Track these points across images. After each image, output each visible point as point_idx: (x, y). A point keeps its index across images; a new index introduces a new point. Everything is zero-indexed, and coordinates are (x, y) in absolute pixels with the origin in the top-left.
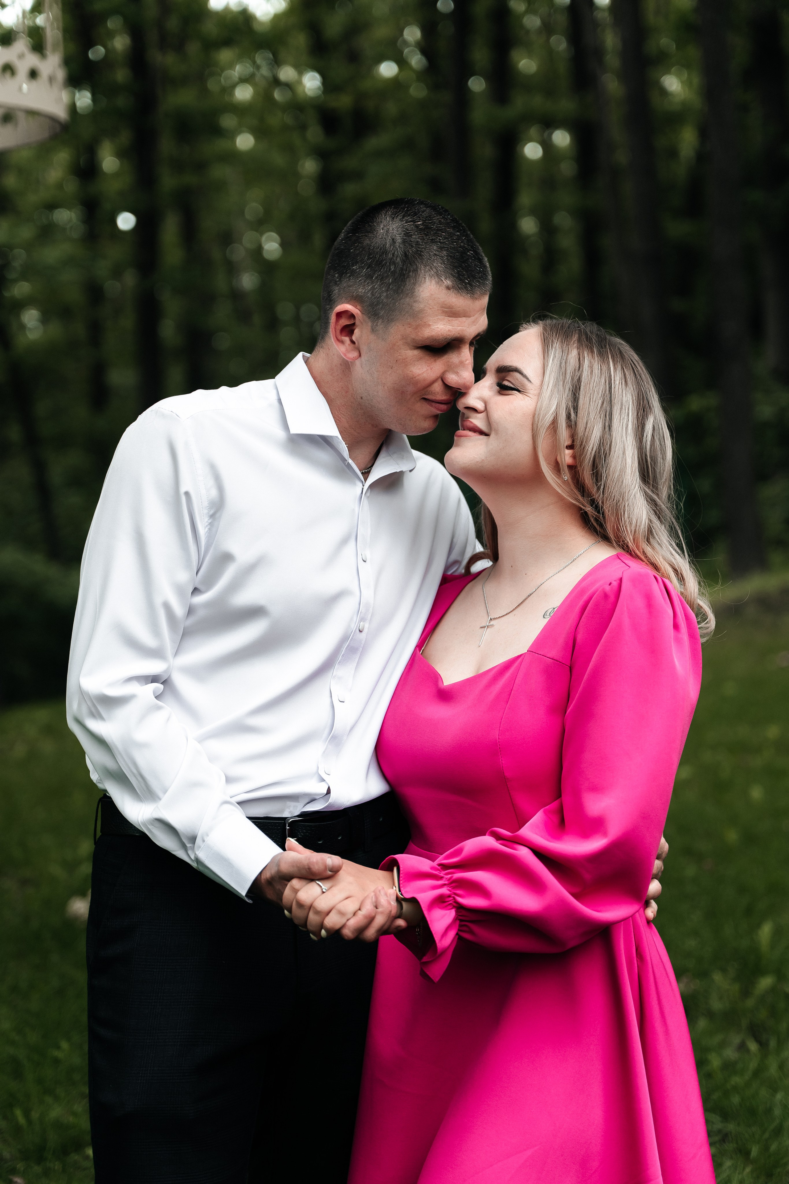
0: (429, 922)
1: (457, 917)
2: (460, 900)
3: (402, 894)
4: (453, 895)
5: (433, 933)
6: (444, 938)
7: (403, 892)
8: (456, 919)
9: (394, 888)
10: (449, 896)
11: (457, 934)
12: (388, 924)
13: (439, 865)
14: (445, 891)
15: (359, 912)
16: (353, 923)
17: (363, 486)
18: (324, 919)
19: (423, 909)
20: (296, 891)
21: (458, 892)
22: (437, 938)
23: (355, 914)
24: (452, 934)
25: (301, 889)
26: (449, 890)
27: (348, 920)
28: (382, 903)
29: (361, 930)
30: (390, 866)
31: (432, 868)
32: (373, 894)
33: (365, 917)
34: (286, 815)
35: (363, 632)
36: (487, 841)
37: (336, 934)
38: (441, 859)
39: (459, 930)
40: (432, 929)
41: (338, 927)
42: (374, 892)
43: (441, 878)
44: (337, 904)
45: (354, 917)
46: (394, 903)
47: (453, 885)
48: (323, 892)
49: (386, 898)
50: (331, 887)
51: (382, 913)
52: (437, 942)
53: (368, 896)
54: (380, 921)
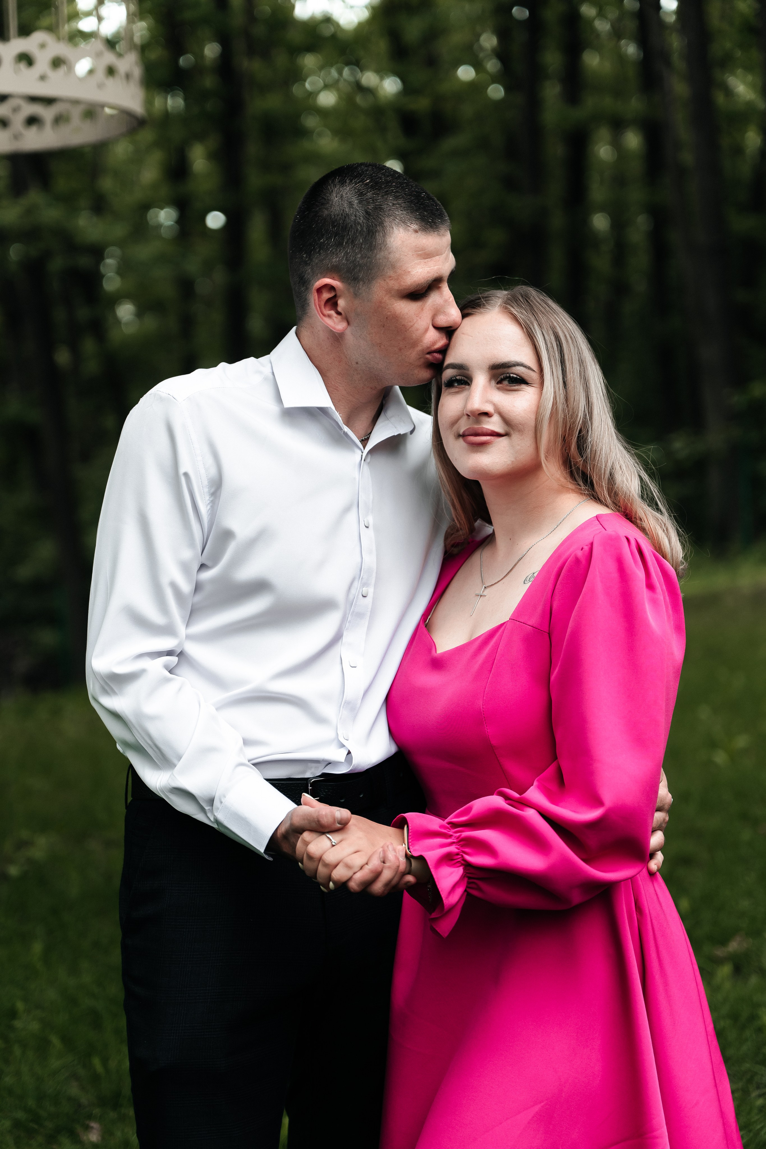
0: (436, 880)
1: (465, 875)
2: (468, 858)
3: (410, 852)
4: (461, 853)
5: (440, 890)
6: (451, 895)
7: (412, 850)
8: (464, 877)
9: (404, 845)
10: (458, 854)
11: (465, 891)
12: (396, 879)
13: (449, 823)
14: (453, 849)
15: (366, 866)
16: (359, 876)
17: (362, 453)
18: (332, 871)
19: (430, 867)
20: (306, 844)
21: (467, 850)
22: (443, 895)
23: (362, 868)
24: (459, 892)
25: (312, 841)
26: (457, 848)
27: (354, 873)
28: (390, 859)
29: (368, 884)
30: (401, 824)
31: (441, 826)
32: (381, 849)
33: (372, 871)
34: (308, 775)
35: (367, 597)
36: (496, 801)
37: (343, 885)
38: (451, 818)
39: (467, 887)
40: (438, 887)
41: (344, 879)
42: (382, 847)
43: (450, 836)
44: (345, 858)
45: (361, 871)
46: (402, 860)
47: (461, 843)
48: (333, 846)
49: (394, 854)
50: (341, 841)
51: (389, 867)
52: (444, 899)
53: (376, 851)
54: (387, 875)
